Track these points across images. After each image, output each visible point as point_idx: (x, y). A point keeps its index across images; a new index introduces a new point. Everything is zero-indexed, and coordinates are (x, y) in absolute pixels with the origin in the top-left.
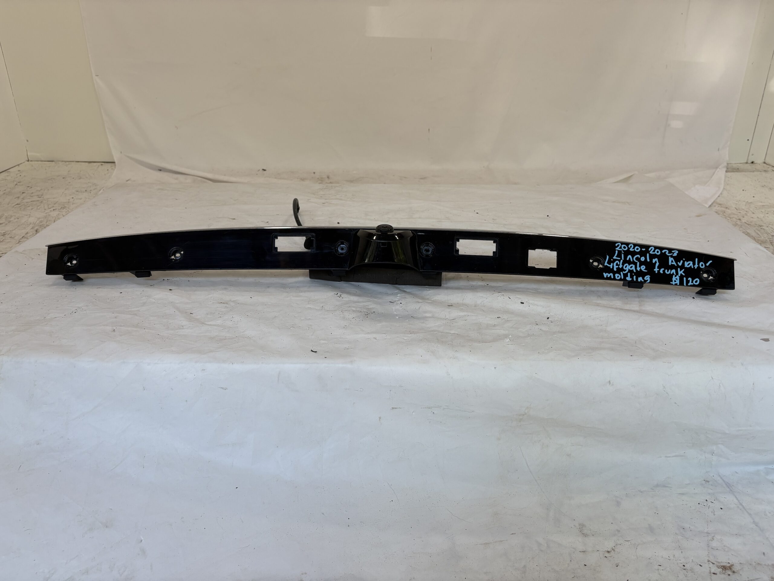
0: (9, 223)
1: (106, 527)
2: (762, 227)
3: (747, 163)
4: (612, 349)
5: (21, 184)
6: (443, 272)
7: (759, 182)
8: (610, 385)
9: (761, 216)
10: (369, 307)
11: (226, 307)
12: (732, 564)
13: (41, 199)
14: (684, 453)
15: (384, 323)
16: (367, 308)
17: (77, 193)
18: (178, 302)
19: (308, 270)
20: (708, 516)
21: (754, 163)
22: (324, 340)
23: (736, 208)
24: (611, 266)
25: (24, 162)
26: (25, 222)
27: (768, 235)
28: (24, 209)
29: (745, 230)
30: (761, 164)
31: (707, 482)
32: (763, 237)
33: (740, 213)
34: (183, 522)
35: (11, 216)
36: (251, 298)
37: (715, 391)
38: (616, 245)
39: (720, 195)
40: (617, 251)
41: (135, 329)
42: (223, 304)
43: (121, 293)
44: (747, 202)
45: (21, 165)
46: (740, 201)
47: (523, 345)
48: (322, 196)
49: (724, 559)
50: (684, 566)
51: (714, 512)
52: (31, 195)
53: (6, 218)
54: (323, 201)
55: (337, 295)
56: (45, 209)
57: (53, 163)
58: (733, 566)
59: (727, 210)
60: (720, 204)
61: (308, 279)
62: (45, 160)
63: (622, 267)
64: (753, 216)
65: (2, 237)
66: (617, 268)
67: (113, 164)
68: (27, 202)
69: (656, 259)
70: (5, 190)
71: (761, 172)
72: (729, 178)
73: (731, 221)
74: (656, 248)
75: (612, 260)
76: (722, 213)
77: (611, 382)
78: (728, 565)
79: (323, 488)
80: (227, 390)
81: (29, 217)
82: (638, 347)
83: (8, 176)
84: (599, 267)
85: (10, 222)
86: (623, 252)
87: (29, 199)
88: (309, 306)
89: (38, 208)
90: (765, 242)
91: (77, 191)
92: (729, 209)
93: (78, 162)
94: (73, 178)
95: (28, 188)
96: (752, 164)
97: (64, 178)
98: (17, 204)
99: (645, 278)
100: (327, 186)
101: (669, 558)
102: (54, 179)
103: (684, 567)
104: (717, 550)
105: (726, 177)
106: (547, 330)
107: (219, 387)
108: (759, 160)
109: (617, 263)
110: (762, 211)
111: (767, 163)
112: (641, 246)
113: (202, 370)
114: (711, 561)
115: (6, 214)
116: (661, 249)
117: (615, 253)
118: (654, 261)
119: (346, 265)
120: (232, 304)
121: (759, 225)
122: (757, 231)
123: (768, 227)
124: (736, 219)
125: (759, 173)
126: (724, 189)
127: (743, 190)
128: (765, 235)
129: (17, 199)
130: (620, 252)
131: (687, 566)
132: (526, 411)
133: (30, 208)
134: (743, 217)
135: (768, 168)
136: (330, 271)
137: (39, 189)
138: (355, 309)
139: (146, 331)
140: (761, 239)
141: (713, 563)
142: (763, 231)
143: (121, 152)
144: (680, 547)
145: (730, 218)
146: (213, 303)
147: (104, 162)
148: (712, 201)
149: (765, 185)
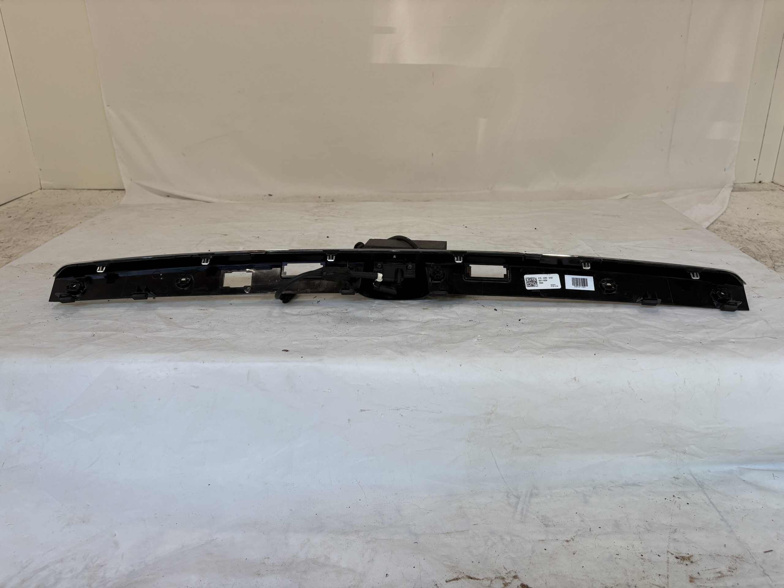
0: (16, 246)
1: (83, 522)
2: (763, 243)
3: (754, 183)
4: (578, 348)
5: (32, 210)
7: (765, 200)
8: (576, 381)
9: (763, 232)
11: (205, 313)
12: (692, 555)
13: (50, 224)
14: (656, 452)
15: (358, 327)
17: (86, 218)
18: (160, 309)
20: (673, 510)
21: (761, 182)
22: (295, 341)
23: (738, 226)
25: (37, 191)
26: (32, 245)
27: (768, 250)
28: (33, 233)
29: (745, 246)
30: (768, 184)
31: (677, 480)
32: (763, 252)
33: (742, 229)
34: (156, 518)
35: (19, 240)
37: (679, 387)
39: (723, 213)
41: (115, 333)
42: (203, 311)
44: (751, 219)
45: (34, 193)
46: (743, 218)
47: (490, 345)
48: (316, 213)
49: (684, 551)
50: (642, 555)
51: (680, 506)
52: (41, 221)
53: (15, 241)
54: (316, 218)
56: (53, 233)
57: (65, 191)
58: (692, 557)
59: (729, 227)
60: (723, 222)
62: (57, 188)
64: (755, 232)
65: (8, 259)
67: (124, 191)
68: (36, 227)
70: (16, 216)
71: (768, 191)
72: (734, 197)
73: (732, 237)
76: (723, 230)
77: (577, 379)
78: (687, 556)
79: (292, 484)
80: (198, 388)
81: (37, 241)
82: (606, 346)
83: (20, 203)
85: (18, 245)
87: (38, 224)
89: (46, 232)
90: (765, 257)
91: (86, 217)
92: (731, 226)
93: (90, 189)
94: (83, 205)
95: (39, 214)
96: (760, 184)
97: (74, 205)
98: (27, 229)
100: (322, 204)
101: (627, 548)
102: (64, 205)
103: (642, 557)
104: (678, 542)
105: (731, 196)
106: (517, 330)
107: (191, 386)
108: (767, 180)
110: (764, 228)
111: (775, 183)
113: (175, 369)
114: (670, 551)
115: (14, 239)
120: (212, 310)
121: (760, 241)
122: (758, 247)
123: (769, 242)
124: (737, 235)
125: (767, 192)
126: (728, 207)
127: (748, 208)
128: (765, 250)
129: (27, 224)
131: (645, 556)
132: (493, 409)
133: (38, 232)
134: (745, 234)
135: (776, 187)
137: (49, 214)
139: (125, 334)
140: (761, 254)
141: (672, 554)
142: (763, 246)
143: (131, 180)
144: (640, 538)
145: (732, 235)
146: (193, 309)
147: (115, 190)
148: (715, 218)
149: (770, 203)
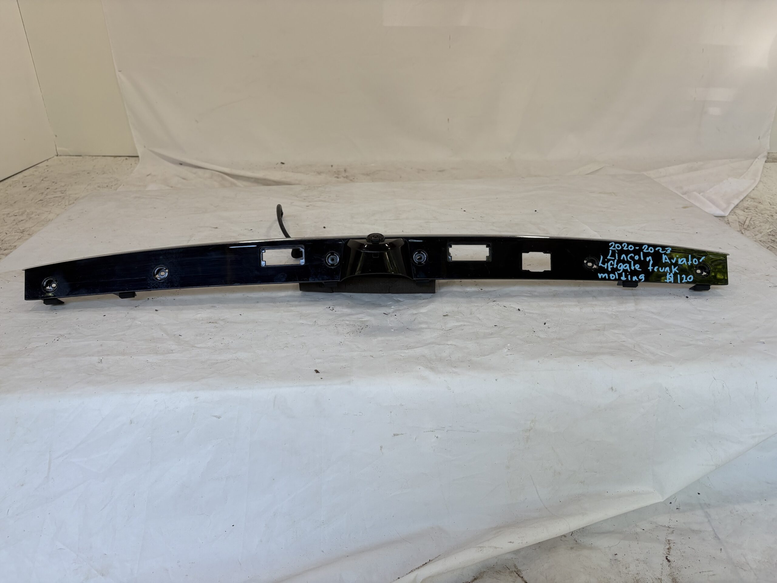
0: (29, 219)
1: (102, 575)
4: (612, 354)
5: (47, 179)
6: (436, 279)
8: (614, 391)
10: (363, 320)
11: (215, 327)
13: (63, 195)
16: (361, 321)
17: (99, 188)
18: (165, 324)
19: (298, 283)
22: (319, 358)
23: (770, 203)
24: (605, 266)
25: (53, 157)
26: (45, 218)
28: (46, 205)
34: (180, 566)
35: (33, 213)
36: (241, 315)
37: (718, 392)
38: (610, 244)
39: (754, 188)
40: (611, 251)
41: (123, 357)
42: (213, 324)
43: (105, 316)
45: (50, 159)
47: (522, 354)
52: (55, 191)
53: (28, 214)
54: (306, 204)
55: (330, 309)
56: (66, 206)
57: (81, 157)
59: (760, 205)
60: (753, 199)
61: (299, 293)
62: (73, 155)
63: (617, 267)
65: (21, 234)
66: (611, 268)
67: (137, 158)
68: (49, 198)
69: (650, 257)
70: (31, 186)
72: (767, 168)
74: (649, 246)
75: (606, 260)
77: (614, 388)
80: (221, 419)
81: (49, 214)
82: (637, 352)
83: (36, 171)
84: (593, 268)
85: (31, 218)
86: (617, 252)
87: (53, 194)
88: (301, 321)
89: (60, 204)
92: (762, 204)
93: (105, 156)
94: (97, 173)
95: (53, 184)
97: (88, 173)
98: (41, 200)
99: (640, 277)
102: (79, 174)
105: (764, 167)
106: (545, 336)
107: (213, 416)
109: (611, 263)
112: (635, 245)
113: (195, 398)
115: (28, 211)
116: (655, 246)
117: (609, 252)
118: (648, 259)
119: (337, 277)
120: (222, 323)
124: (768, 215)
126: (760, 181)
129: (41, 194)
130: (613, 252)
132: (532, 425)
133: (51, 204)
136: (321, 283)
137: (63, 184)
138: (348, 323)
143: (145, 146)
145: (762, 214)
146: (202, 323)
147: (129, 156)
148: (745, 194)
